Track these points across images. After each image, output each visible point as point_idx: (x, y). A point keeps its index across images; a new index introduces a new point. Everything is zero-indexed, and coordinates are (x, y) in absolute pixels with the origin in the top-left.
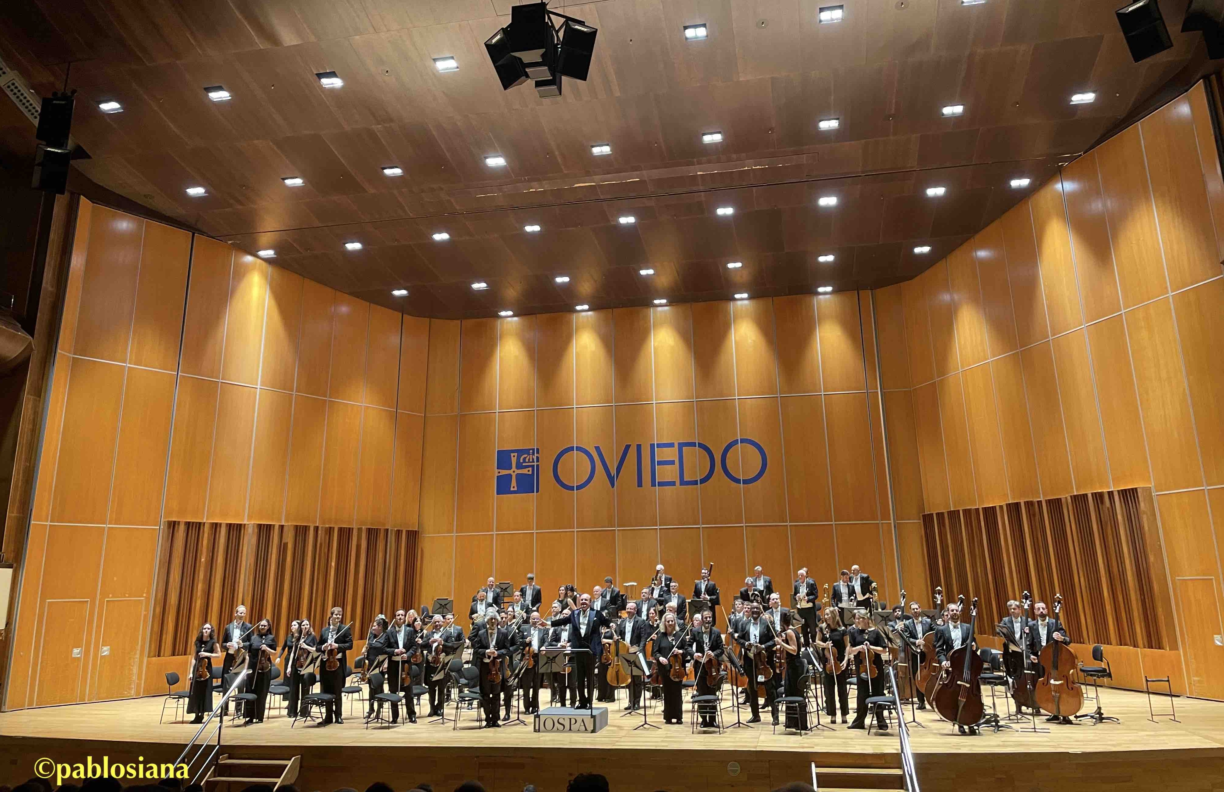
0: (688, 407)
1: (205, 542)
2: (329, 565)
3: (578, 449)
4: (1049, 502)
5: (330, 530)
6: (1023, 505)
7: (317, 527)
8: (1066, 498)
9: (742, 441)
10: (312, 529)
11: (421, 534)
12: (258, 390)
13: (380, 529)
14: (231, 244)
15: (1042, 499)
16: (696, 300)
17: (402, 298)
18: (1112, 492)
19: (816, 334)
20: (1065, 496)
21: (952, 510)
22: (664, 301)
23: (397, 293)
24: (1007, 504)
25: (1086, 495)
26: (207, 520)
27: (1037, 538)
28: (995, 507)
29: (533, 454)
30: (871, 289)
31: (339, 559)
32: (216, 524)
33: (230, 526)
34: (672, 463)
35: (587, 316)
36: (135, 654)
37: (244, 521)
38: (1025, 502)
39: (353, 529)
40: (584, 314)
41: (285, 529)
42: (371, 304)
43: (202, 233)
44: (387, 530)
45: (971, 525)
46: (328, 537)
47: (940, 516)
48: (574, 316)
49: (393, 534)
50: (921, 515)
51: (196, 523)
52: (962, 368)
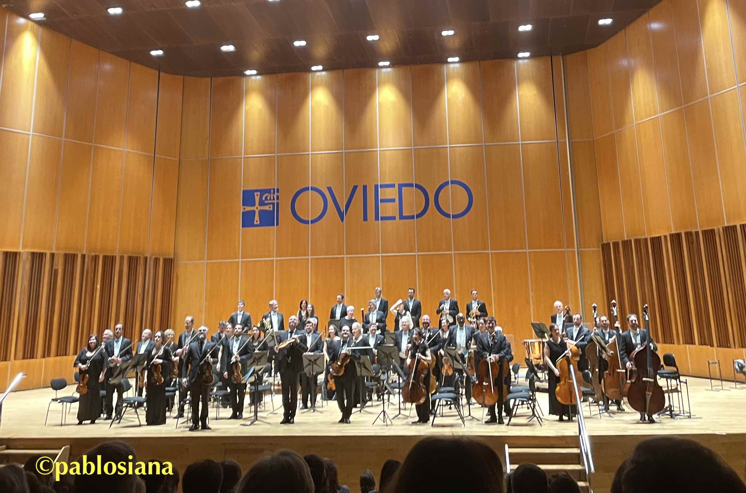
0: (407, 154)
2: (96, 288)
3: (313, 189)
4: (704, 232)
5: (96, 258)
6: (683, 234)
7: (85, 255)
8: (719, 229)
9: (453, 182)
10: (79, 257)
11: (177, 261)
12: (31, 135)
13: (140, 257)
14: (6, 7)
15: (699, 230)
16: (414, 62)
17: (159, 57)
19: (516, 91)
21: (626, 239)
22: (387, 63)
23: (154, 53)
24: (670, 234)
25: (735, 226)
28: (661, 236)
29: (274, 193)
30: (562, 55)
31: (104, 282)
33: (6, 253)
34: (393, 200)
35: (321, 76)
37: (19, 249)
39: (115, 256)
40: (318, 74)
41: (56, 256)
42: (132, 63)
44: (146, 257)
45: (641, 252)
46: (93, 263)
47: (616, 244)
48: (310, 75)
49: (152, 260)
50: (600, 244)
52: (635, 122)
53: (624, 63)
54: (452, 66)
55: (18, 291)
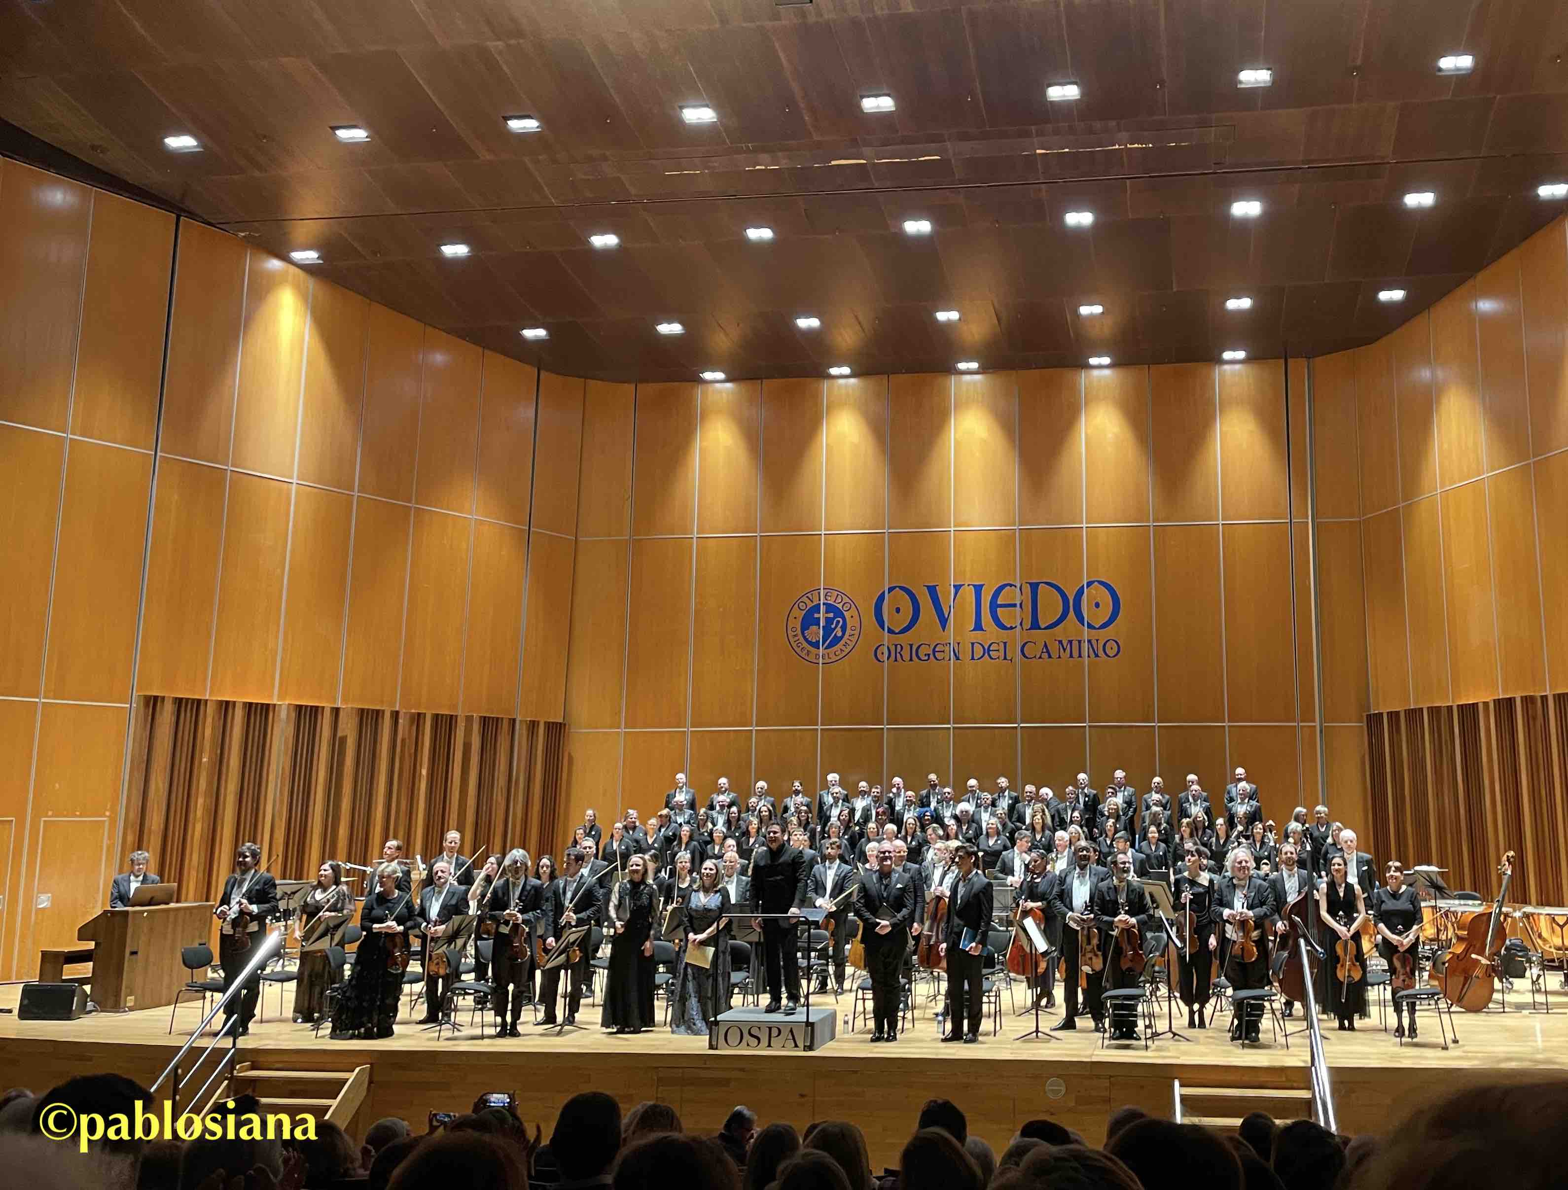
0: (1006, 540)
1: (208, 732)
2: (417, 774)
4: (1558, 698)
5: (418, 719)
6: (1518, 702)
7: (397, 713)
10: (387, 715)
11: (569, 729)
12: (294, 485)
13: (502, 719)
14: (244, 237)
15: (1548, 693)
16: (1025, 365)
17: (538, 342)
19: (1218, 424)
21: (1412, 707)
22: (974, 365)
23: (529, 334)
24: (1494, 700)
26: (210, 695)
27: (1537, 750)
28: (1477, 703)
30: (1307, 357)
31: (434, 764)
32: (227, 702)
33: (250, 706)
35: (848, 385)
36: (94, 907)
37: (272, 700)
38: (1522, 697)
39: (456, 716)
40: (842, 381)
41: (341, 714)
42: (488, 352)
43: (191, 215)
44: (514, 719)
45: (1439, 731)
46: (414, 728)
47: (1394, 716)
48: (826, 384)
49: (524, 727)
50: (1365, 714)
51: (193, 700)
52: (1442, 487)
53: (1425, 374)
54: (1096, 373)
55: (270, 777)
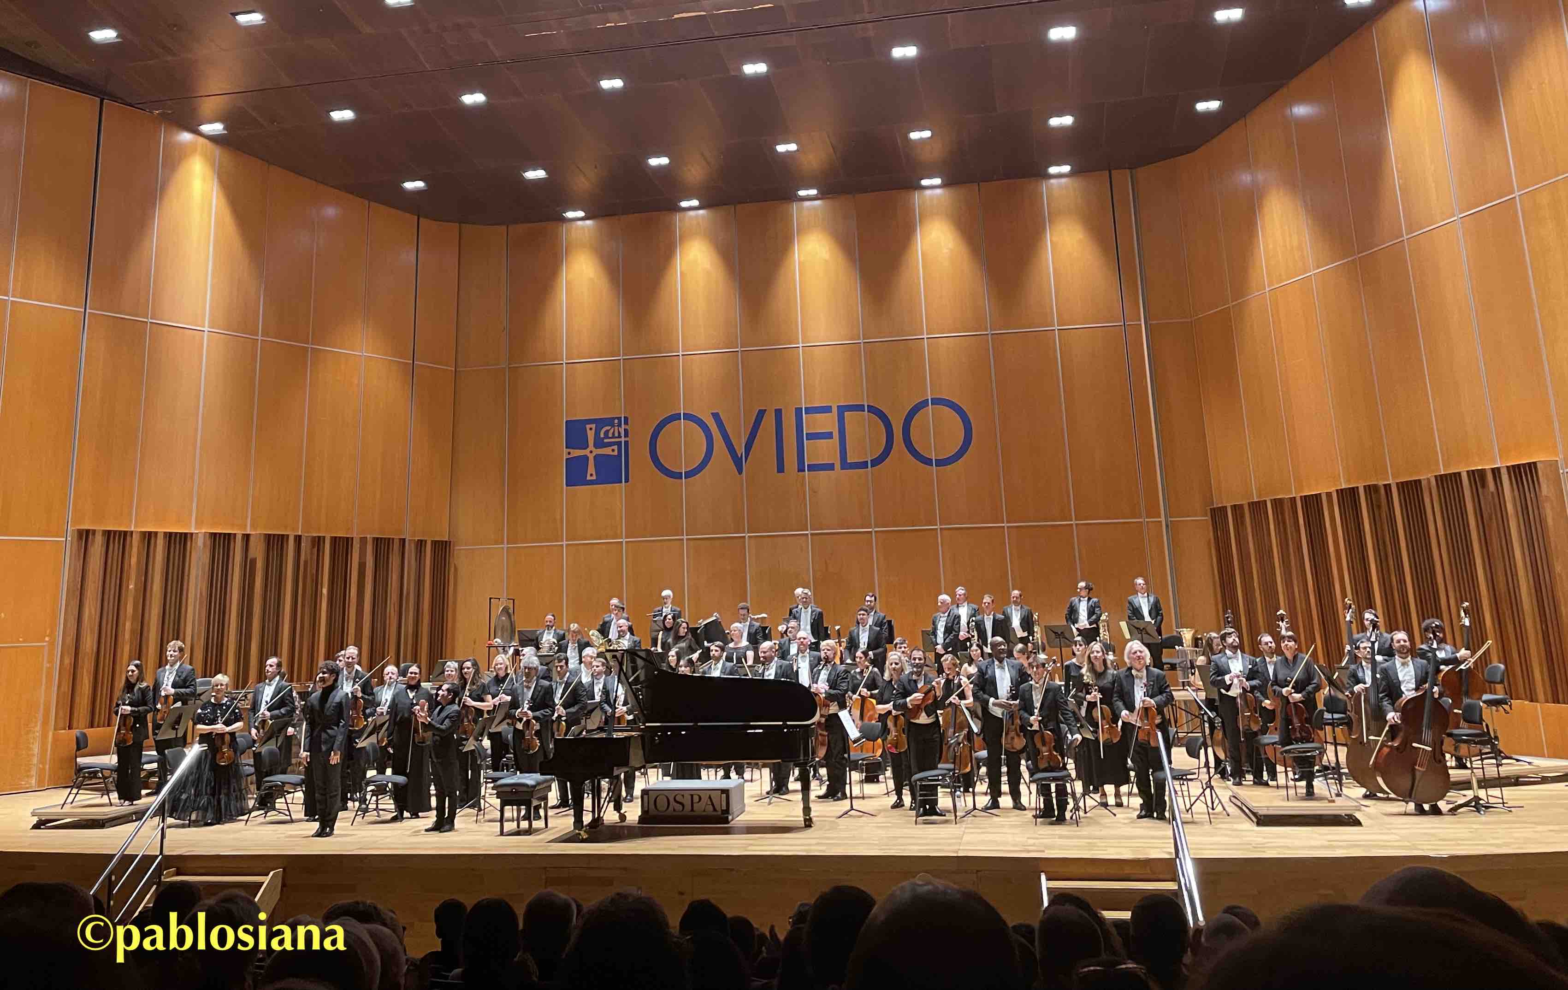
0: (852, 352)
1: (134, 560)
2: (320, 594)
3: (688, 417)
4: (1401, 486)
5: (318, 542)
6: (1361, 491)
7: (300, 536)
8: (1428, 479)
9: (936, 401)
10: (291, 540)
11: (454, 547)
12: (206, 332)
13: (393, 539)
14: (159, 114)
15: (1390, 482)
16: (861, 189)
17: (418, 192)
18: (1498, 469)
19: (1046, 237)
20: (1426, 476)
21: (1256, 500)
22: (813, 192)
23: (409, 185)
24: (1337, 491)
25: (1459, 473)
26: (135, 527)
27: (1384, 543)
28: (1320, 494)
29: (620, 425)
30: (1129, 168)
31: (333, 583)
32: (150, 533)
33: (169, 536)
34: (829, 435)
35: (697, 216)
36: (36, 726)
37: (190, 530)
38: (1364, 486)
39: (352, 539)
40: (692, 213)
41: (252, 539)
42: (371, 203)
43: (114, 98)
44: (404, 540)
45: (1284, 523)
46: (315, 551)
47: (1238, 510)
48: (678, 217)
49: (413, 545)
50: (1208, 508)
51: (120, 532)
52: (1269, 286)
53: (1246, 178)
54: (928, 193)
55: (190, 601)
